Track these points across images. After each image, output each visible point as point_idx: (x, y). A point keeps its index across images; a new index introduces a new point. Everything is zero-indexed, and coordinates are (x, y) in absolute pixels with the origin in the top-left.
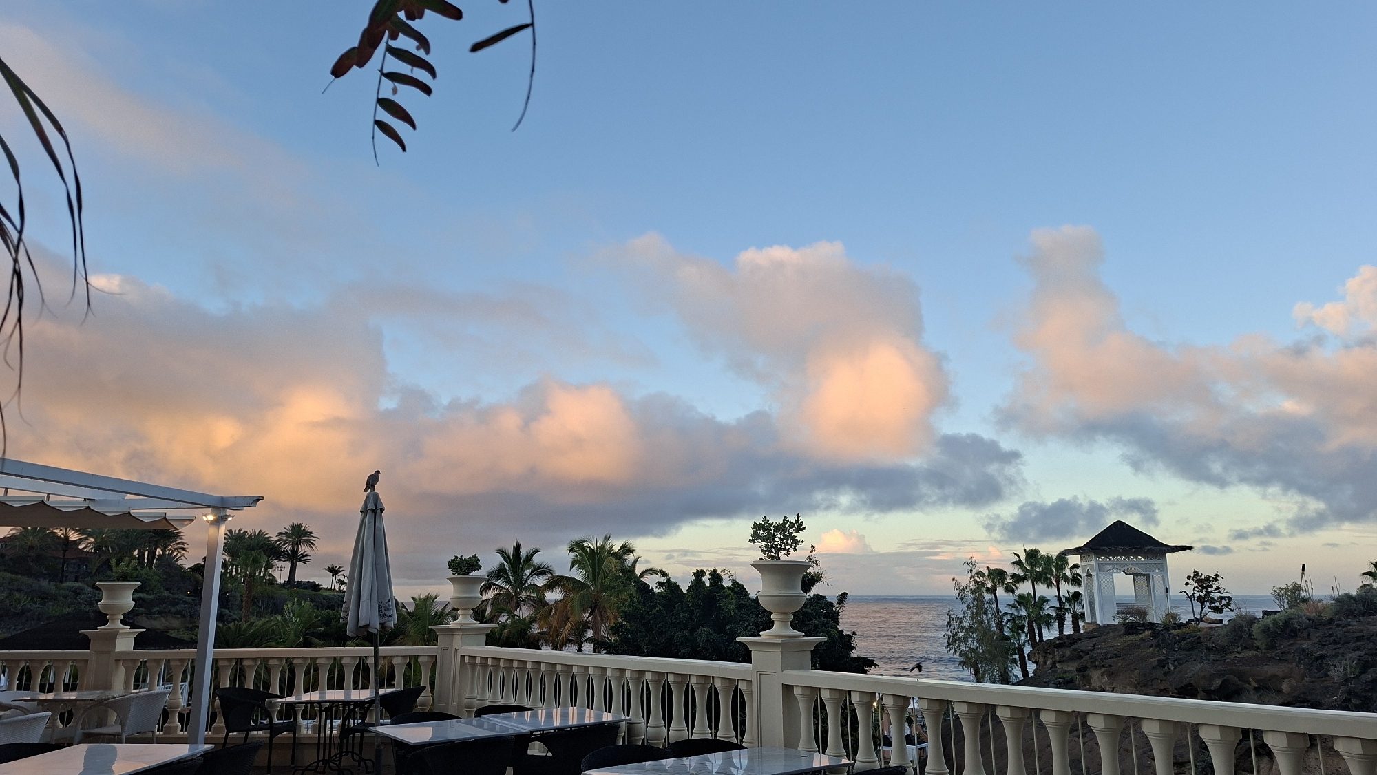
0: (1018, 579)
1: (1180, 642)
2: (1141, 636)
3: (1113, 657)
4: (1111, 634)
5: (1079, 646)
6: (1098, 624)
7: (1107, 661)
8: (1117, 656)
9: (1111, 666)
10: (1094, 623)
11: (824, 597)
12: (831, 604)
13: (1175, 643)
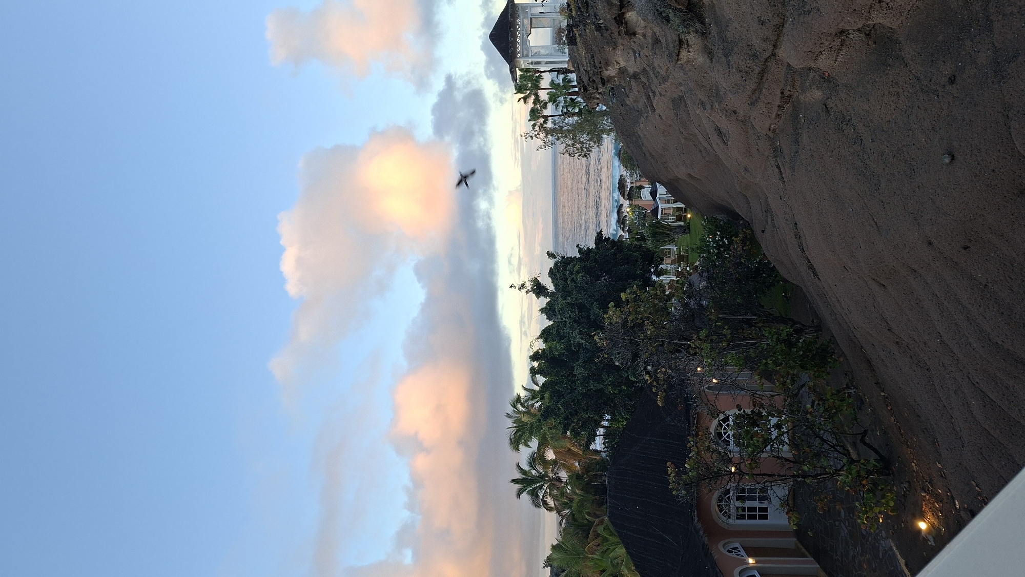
0: (537, 100)
1: (582, 12)
2: (577, 35)
3: (594, 60)
4: (576, 54)
5: (585, 79)
6: (569, 60)
7: (596, 64)
8: (593, 57)
9: (600, 63)
10: (568, 62)
11: (551, 268)
12: (556, 264)
13: (582, 15)
